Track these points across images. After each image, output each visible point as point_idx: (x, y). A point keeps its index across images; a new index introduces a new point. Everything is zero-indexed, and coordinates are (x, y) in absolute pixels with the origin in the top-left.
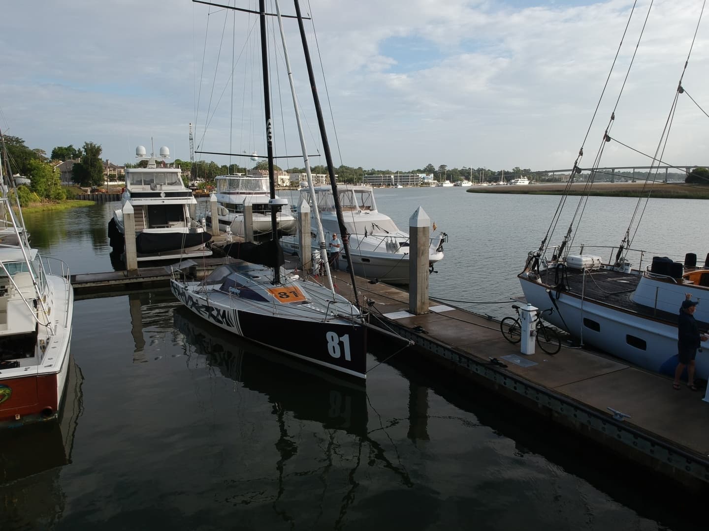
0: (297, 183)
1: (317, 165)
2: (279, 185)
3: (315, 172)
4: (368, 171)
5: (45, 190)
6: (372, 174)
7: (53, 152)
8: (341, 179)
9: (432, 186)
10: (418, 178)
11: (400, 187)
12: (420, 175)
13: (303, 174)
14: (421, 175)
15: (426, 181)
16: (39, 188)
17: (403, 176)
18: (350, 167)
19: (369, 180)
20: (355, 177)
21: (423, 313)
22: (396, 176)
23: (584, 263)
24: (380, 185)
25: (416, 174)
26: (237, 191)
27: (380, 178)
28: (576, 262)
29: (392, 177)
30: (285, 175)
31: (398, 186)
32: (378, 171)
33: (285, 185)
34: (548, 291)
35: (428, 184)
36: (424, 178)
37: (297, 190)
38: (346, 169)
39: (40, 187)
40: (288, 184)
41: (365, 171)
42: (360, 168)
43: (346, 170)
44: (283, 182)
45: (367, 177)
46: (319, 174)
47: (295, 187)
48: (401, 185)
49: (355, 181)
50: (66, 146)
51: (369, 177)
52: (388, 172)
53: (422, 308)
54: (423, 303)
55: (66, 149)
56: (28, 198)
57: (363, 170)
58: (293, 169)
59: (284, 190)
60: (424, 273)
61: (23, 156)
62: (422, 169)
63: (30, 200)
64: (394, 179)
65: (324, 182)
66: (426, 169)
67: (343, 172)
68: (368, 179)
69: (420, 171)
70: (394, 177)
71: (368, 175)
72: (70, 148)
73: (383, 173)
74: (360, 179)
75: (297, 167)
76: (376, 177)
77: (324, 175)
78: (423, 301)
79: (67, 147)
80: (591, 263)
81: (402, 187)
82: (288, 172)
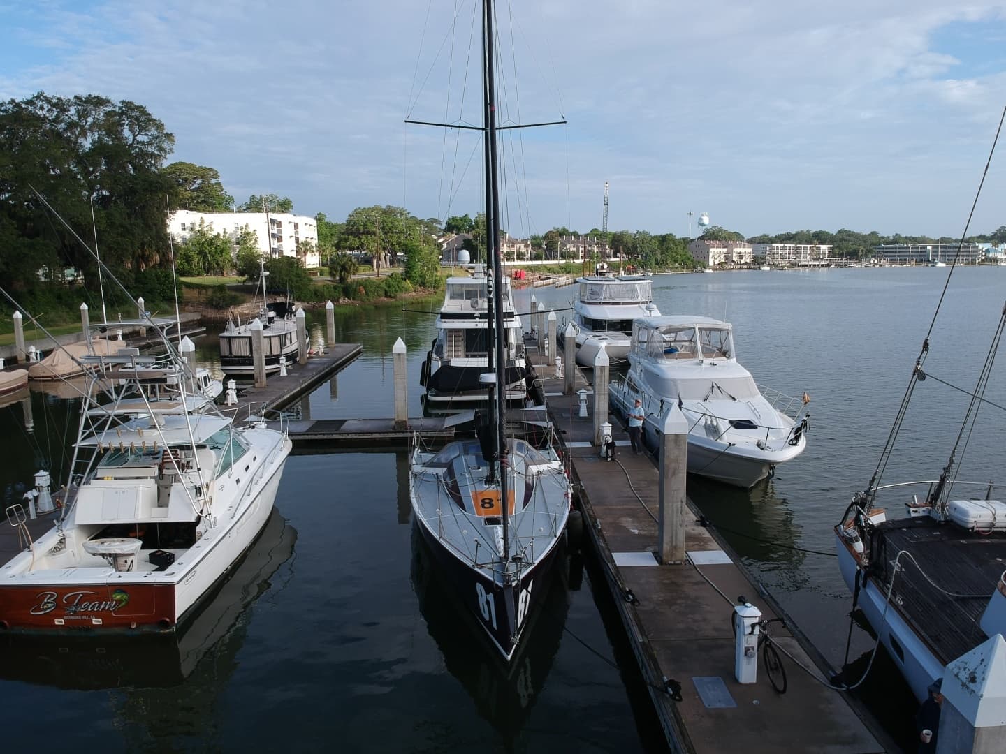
0: (763, 259)
1: (799, 230)
2: (733, 261)
3: (796, 240)
4: (888, 237)
5: (420, 276)
6: (894, 241)
7: (448, 223)
8: (837, 251)
9: (1002, 264)
10: (976, 250)
11: (940, 265)
12: (981, 246)
13: (774, 245)
14: (983, 246)
15: (991, 255)
16: (413, 274)
17: (949, 247)
18: (855, 231)
19: (886, 252)
20: (861, 248)
21: (672, 562)
22: (937, 247)
23: (973, 520)
24: (903, 262)
25: (974, 243)
26: (599, 301)
27: (908, 250)
28: (959, 515)
29: (929, 248)
30: (744, 246)
31: (936, 263)
32: (906, 238)
33: (742, 261)
34: (858, 568)
35: (996, 260)
36: (987, 251)
37: (760, 269)
38: (849, 235)
39: (415, 273)
40: (748, 261)
41: (883, 238)
42: (874, 233)
43: (848, 238)
44: (741, 258)
45: (883, 248)
46: (800, 244)
47: (758, 264)
48: (942, 262)
49: (860, 254)
50: (461, 215)
51: (886, 248)
52: (924, 240)
53: (672, 555)
54: (674, 548)
55: (461, 219)
56: (398, 287)
57: (880, 236)
58: (761, 237)
59: (740, 269)
60: (677, 502)
61: (407, 232)
62: (988, 234)
63: (401, 290)
64: (933, 252)
65: (808, 257)
66: (995, 234)
67: (842, 240)
68: (885, 250)
69: (983, 238)
70: (933, 247)
71: (888, 244)
72: (465, 219)
73: (914, 240)
74: (870, 251)
75: (767, 233)
76: (899, 248)
77: (809, 246)
78: (674, 544)
79: (462, 217)
80: (990, 520)
81: (944, 265)
82: (751, 241)
